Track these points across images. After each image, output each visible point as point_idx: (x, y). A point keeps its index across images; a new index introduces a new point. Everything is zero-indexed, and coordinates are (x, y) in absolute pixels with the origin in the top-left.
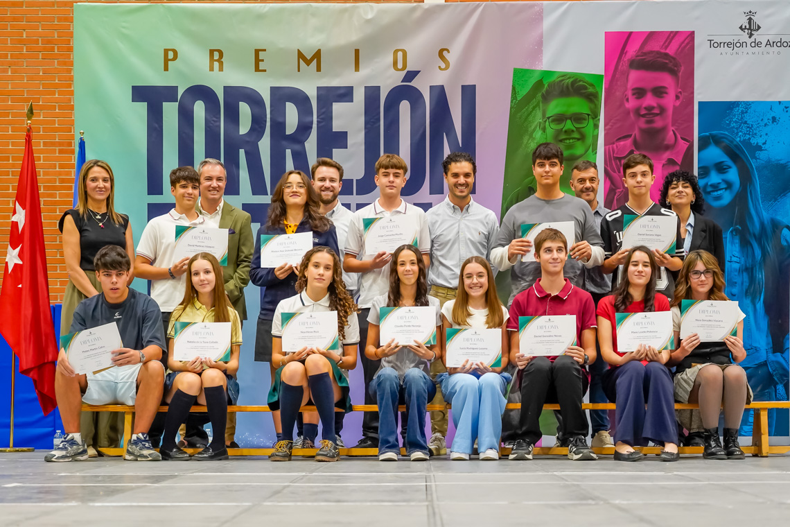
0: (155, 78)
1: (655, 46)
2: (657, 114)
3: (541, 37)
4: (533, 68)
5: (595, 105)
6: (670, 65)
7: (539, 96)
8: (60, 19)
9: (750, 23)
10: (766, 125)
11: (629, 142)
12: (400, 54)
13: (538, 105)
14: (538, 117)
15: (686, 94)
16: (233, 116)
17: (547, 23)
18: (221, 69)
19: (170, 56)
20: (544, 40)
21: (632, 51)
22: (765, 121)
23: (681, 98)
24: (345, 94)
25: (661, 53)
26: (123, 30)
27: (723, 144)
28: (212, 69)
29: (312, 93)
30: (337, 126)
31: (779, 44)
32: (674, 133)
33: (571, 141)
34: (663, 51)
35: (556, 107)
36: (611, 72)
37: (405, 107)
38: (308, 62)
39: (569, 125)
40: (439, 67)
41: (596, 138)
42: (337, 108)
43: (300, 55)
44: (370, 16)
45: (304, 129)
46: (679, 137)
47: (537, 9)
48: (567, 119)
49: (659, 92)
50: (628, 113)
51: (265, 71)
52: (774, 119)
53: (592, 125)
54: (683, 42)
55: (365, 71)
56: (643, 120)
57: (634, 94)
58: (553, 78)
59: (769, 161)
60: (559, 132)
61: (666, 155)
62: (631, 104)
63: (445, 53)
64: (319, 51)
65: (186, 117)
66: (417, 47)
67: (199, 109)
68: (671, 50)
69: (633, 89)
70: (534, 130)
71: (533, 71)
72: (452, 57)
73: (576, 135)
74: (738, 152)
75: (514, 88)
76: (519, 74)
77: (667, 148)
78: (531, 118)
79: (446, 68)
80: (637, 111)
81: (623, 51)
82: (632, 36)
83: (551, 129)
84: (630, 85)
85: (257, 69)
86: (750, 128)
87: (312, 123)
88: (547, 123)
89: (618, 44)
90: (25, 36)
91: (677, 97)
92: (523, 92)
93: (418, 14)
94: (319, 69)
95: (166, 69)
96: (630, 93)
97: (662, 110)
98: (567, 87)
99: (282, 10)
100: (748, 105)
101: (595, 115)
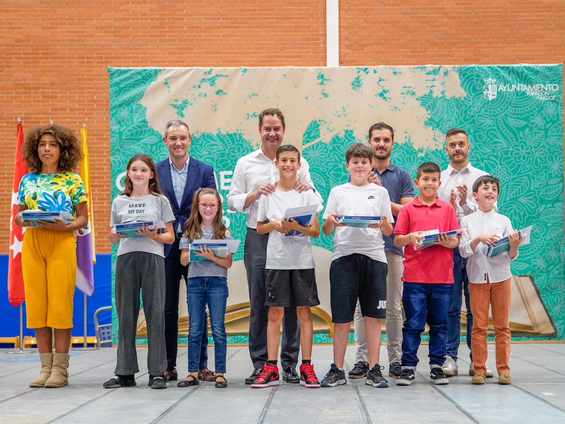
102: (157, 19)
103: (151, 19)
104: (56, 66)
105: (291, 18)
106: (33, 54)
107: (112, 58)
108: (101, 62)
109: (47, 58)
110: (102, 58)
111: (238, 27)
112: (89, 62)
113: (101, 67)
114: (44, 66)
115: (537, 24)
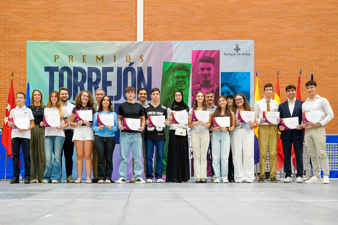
0: (52, 64)
1: (208, 55)
2: (208, 76)
3: (172, 52)
4: (170, 62)
5: (189, 73)
6: (212, 61)
7: (171, 70)
8: (23, 46)
9: (237, 48)
10: (242, 79)
11: (199, 84)
12: (128, 57)
13: (171, 73)
14: (171, 77)
15: (217, 70)
16: (76, 76)
17: (174, 48)
18: (72, 61)
19: (56, 58)
20: (173, 53)
21: (200, 56)
22: (242, 78)
23: (216, 71)
24: (111, 69)
25: (209, 57)
26: (42, 49)
27: (229, 86)
28: (69, 62)
29: (101, 69)
30: (108, 79)
31: (246, 54)
32: (213, 82)
33: (181, 84)
34: (210, 56)
35: (176, 74)
36: (194, 63)
37: (130, 74)
38: (100, 60)
39: (181, 79)
40: (140, 61)
41: (189, 83)
42: (109, 74)
43: (97, 57)
44: (119, 45)
45: (98, 80)
46: (215, 83)
47: (171, 43)
48: (180, 77)
49: (209, 69)
50: (199, 75)
51: (86, 62)
52: (245, 78)
53: (188, 80)
54: (216, 54)
55: (117, 62)
56: (204, 78)
57: (201, 70)
58: (176, 65)
59: (243, 91)
60: (177, 82)
61: (211, 89)
62: (200, 73)
63: (142, 57)
64: (103, 56)
65: (61, 76)
66: (133, 55)
67: (65, 74)
68: (212, 56)
69: (201, 68)
70: (170, 81)
71: (169, 62)
72: (144, 58)
73: (183, 83)
74: (233, 88)
75: (163, 68)
76: (165, 64)
77: (211, 86)
78: (169, 77)
79: (143, 61)
80: (202, 75)
81: (197, 57)
82: (200, 52)
83: (175, 80)
84: (200, 67)
85: (84, 62)
86: (237, 80)
87: (101, 78)
88: (174, 79)
89: (196, 54)
90: (12, 51)
91: (214, 71)
92: (166, 69)
93: (133, 45)
94: (103, 62)
95: (55, 61)
96: (200, 69)
97: (210, 75)
98: (180, 67)
99: (92, 43)
100: (236, 73)
101: (189, 76)
102: (46, 9)
103: (43, 9)
107: (21, 30)
108: (16, 32)
110: (16, 29)
111: (90, 14)
112: (9, 32)
113: (16, 34)
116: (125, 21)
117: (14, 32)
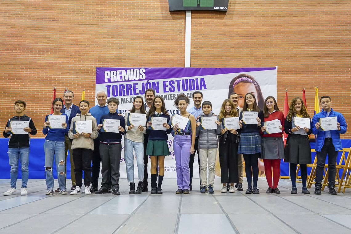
102: (111, 35)
103: (108, 35)
104: (64, 55)
105: (170, 35)
106: (54, 49)
107: (90, 51)
108: (85, 53)
109: (61, 51)
110: (85, 51)
111: (146, 39)
112: (79, 53)
113: (85, 55)
114: (59, 55)
115: (278, 39)
116: (175, 44)
117: (84, 53)
